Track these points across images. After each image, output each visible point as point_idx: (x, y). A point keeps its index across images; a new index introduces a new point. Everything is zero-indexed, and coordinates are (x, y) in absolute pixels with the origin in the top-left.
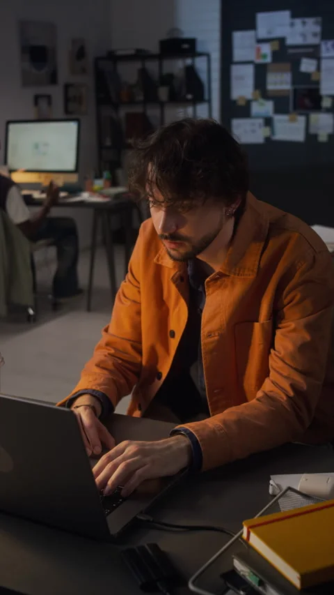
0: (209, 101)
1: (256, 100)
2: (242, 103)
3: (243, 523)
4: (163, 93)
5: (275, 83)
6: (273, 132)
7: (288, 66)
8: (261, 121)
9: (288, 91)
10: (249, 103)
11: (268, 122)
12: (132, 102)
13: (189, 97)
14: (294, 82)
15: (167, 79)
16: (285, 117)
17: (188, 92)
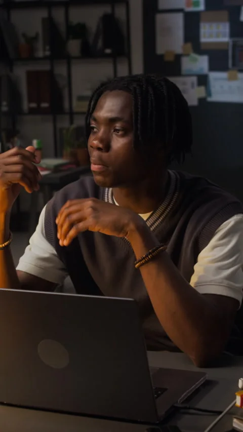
0: (129, 56)
1: (188, 55)
2: (170, 58)
3: (236, 394)
4: (74, 46)
5: (211, 36)
6: (209, 93)
7: (225, 14)
8: (195, 79)
9: (227, 44)
10: (178, 57)
11: (203, 80)
12: (31, 57)
13: (108, 51)
14: (232, 34)
15: (79, 31)
16: (224, 75)
17: (106, 46)
